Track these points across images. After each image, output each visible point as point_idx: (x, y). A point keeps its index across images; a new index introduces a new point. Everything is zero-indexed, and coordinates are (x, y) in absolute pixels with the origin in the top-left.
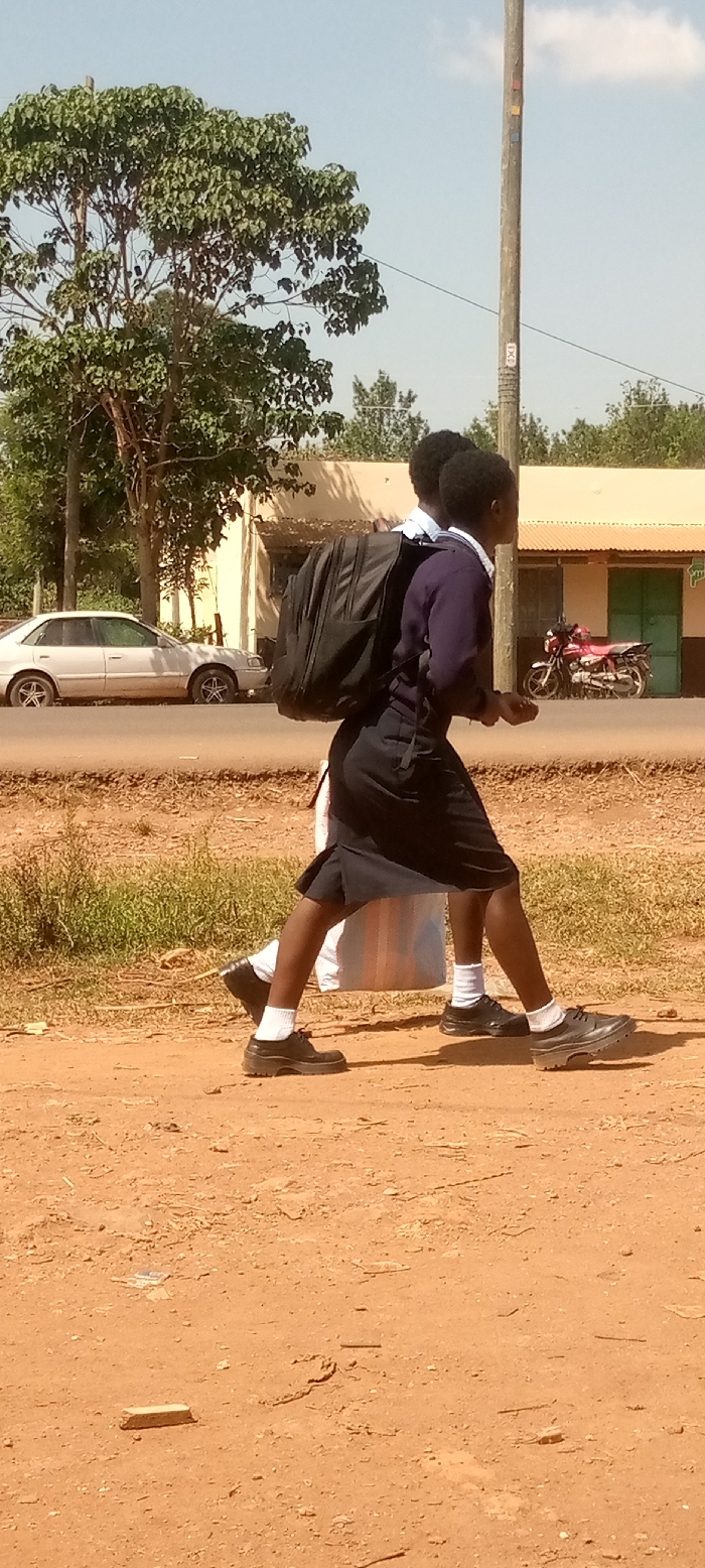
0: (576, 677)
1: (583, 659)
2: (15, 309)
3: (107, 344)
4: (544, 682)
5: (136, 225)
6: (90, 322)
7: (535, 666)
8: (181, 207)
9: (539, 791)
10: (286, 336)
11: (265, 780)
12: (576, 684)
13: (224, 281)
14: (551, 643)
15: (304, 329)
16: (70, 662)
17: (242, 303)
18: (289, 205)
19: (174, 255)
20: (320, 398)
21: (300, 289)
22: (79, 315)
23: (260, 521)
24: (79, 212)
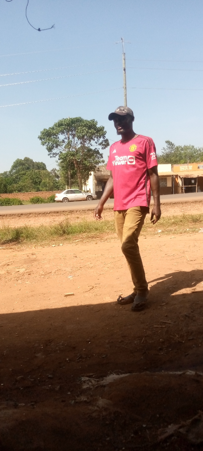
2: (61, 149)
5: (75, 136)
10: (96, 150)
15: (99, 149)
16: (70, 196)
17: (90, 146)
19: (80, 140)
20: (101, 158)
21: (98, 143)
22: (69, 149)
23: (95, 176)
24: (68, 135)
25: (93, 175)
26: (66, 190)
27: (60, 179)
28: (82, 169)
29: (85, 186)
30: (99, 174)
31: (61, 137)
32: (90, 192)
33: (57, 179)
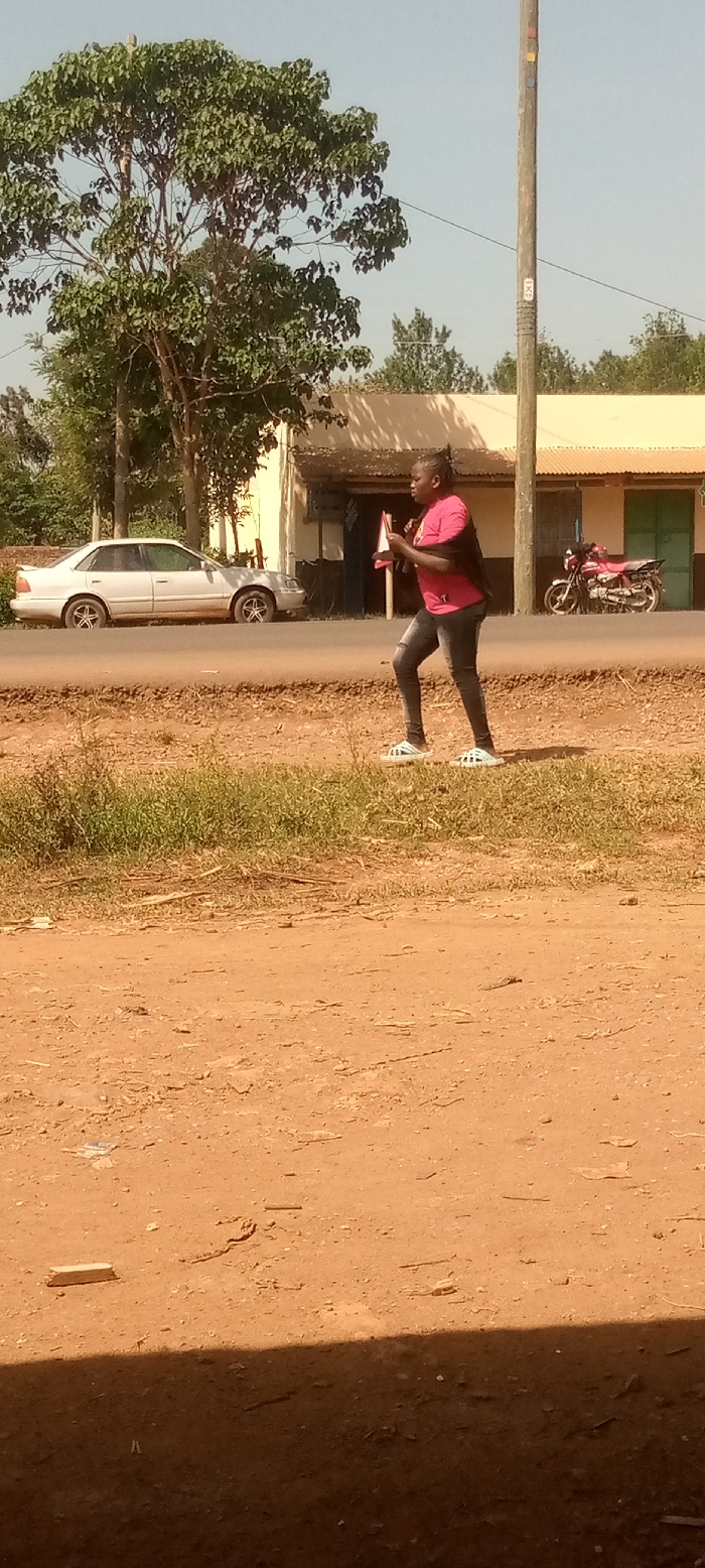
0: (592, 594)
1: (601, 576)
3: (145, 286)
4: (564, 597)
5: (174, 175)
6: (133, 267)
7: (555, 583)
8: (210, 155)
9: (538, 699)
10: (317, 275)
11: (280, 692)
12: (594, 599)
13: (256, 225)
14: (570, 561)
15: (333, 267)
16: (120, 586)
17: (272, 245)
19: (209, 201)
20: (348, 334)
22: (123, 260)
23: (297, 452)
24: (123, 162)
25: (285, 447)
26: (94, 545)
27: (50, 464)
28: (210, 403)
29: (228, 520)
30: (324, 440)
31: (75, 173)
32: (261, 566)
33: (33, 466)
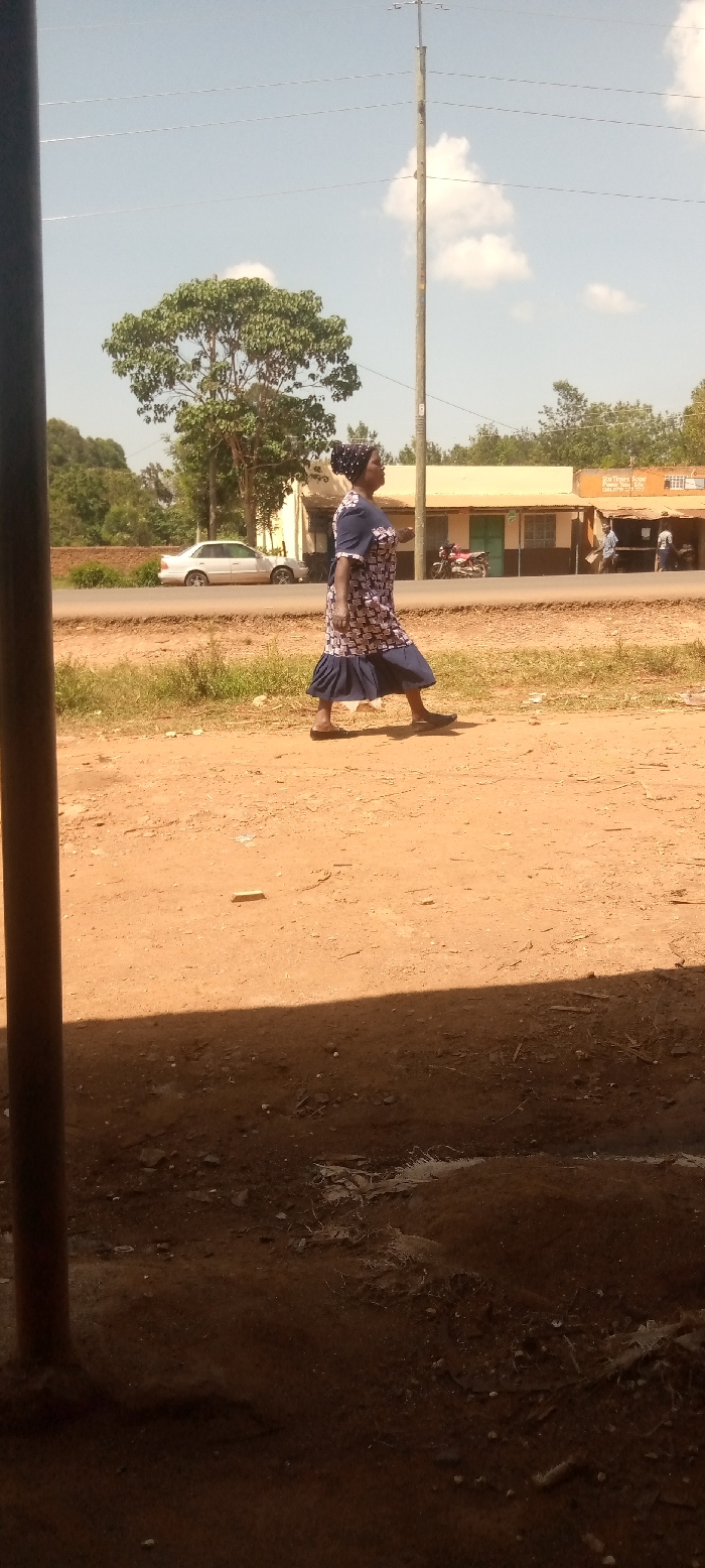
0: (454, 569)
1: (458, 560)
2: (184, 392)
3: (226, 408)
4: (439, 571)
5: (239, 349)
6: (219, 398)
7: (435, 564)
8: (261, 339)
9: (435, 621)
10: (313, 403)
12: (456, 572)
13: (283, 376)
14: (442, 553)
16: (214, 565)
18: (313, 337)
19: (258, 363)
21: (319, 378)
22: (213, 394)
23: (303, 495)
24: (211, 342)
25: (297, 493)
26: (199, 545)
29: (267, 531)
32: (286, 555)
